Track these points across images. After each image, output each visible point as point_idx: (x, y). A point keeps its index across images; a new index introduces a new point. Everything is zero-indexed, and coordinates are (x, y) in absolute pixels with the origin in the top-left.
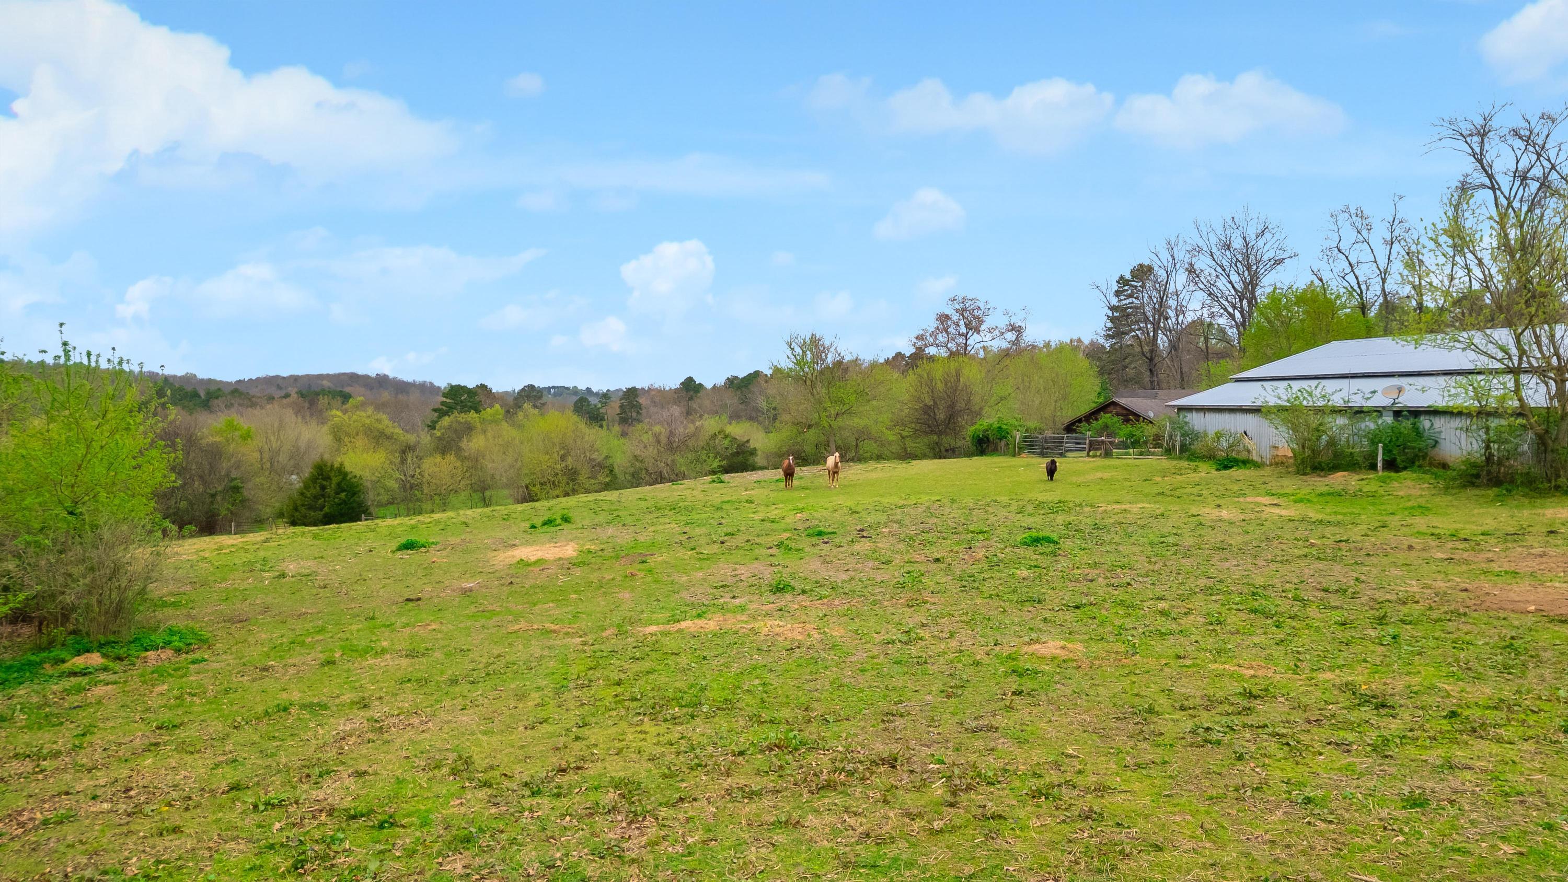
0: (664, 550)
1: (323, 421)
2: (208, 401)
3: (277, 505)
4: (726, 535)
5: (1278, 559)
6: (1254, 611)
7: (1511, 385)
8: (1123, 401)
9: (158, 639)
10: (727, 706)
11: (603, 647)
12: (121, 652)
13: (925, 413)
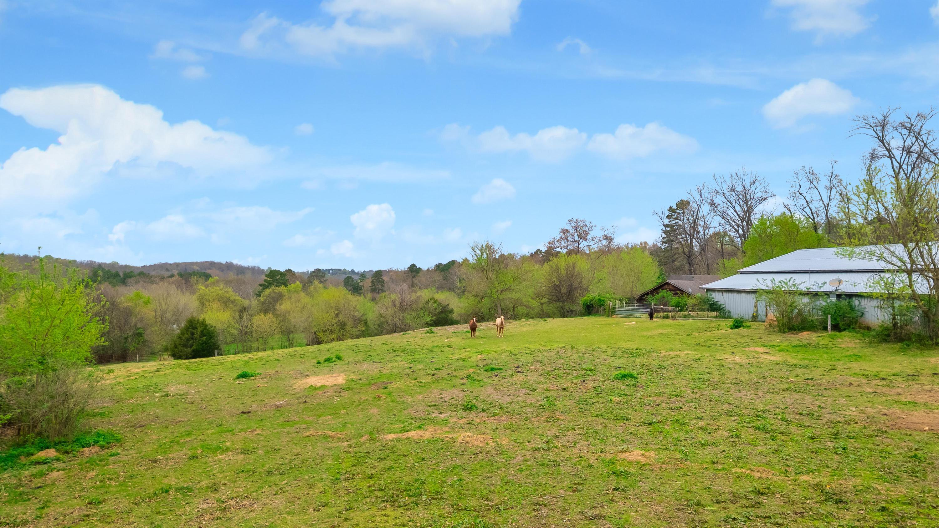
0: (398, 380)
1: (193, 292)
2: (125, 279)
3: (165, 343)
4: (436, 369)
5: (771, 391)
6: (758, 428)
7: (907, 281)
8: (673, 282)
9: (90, 439)
10: (437, 497)
11: (361, 449)
12: (68, 448)
13: (555, 289)
